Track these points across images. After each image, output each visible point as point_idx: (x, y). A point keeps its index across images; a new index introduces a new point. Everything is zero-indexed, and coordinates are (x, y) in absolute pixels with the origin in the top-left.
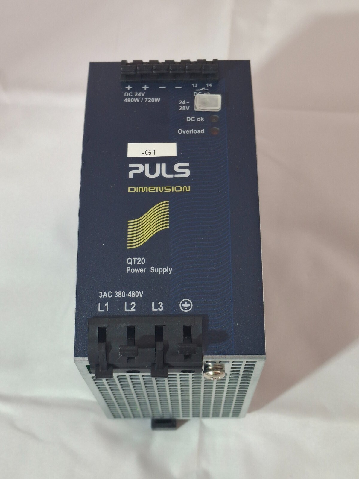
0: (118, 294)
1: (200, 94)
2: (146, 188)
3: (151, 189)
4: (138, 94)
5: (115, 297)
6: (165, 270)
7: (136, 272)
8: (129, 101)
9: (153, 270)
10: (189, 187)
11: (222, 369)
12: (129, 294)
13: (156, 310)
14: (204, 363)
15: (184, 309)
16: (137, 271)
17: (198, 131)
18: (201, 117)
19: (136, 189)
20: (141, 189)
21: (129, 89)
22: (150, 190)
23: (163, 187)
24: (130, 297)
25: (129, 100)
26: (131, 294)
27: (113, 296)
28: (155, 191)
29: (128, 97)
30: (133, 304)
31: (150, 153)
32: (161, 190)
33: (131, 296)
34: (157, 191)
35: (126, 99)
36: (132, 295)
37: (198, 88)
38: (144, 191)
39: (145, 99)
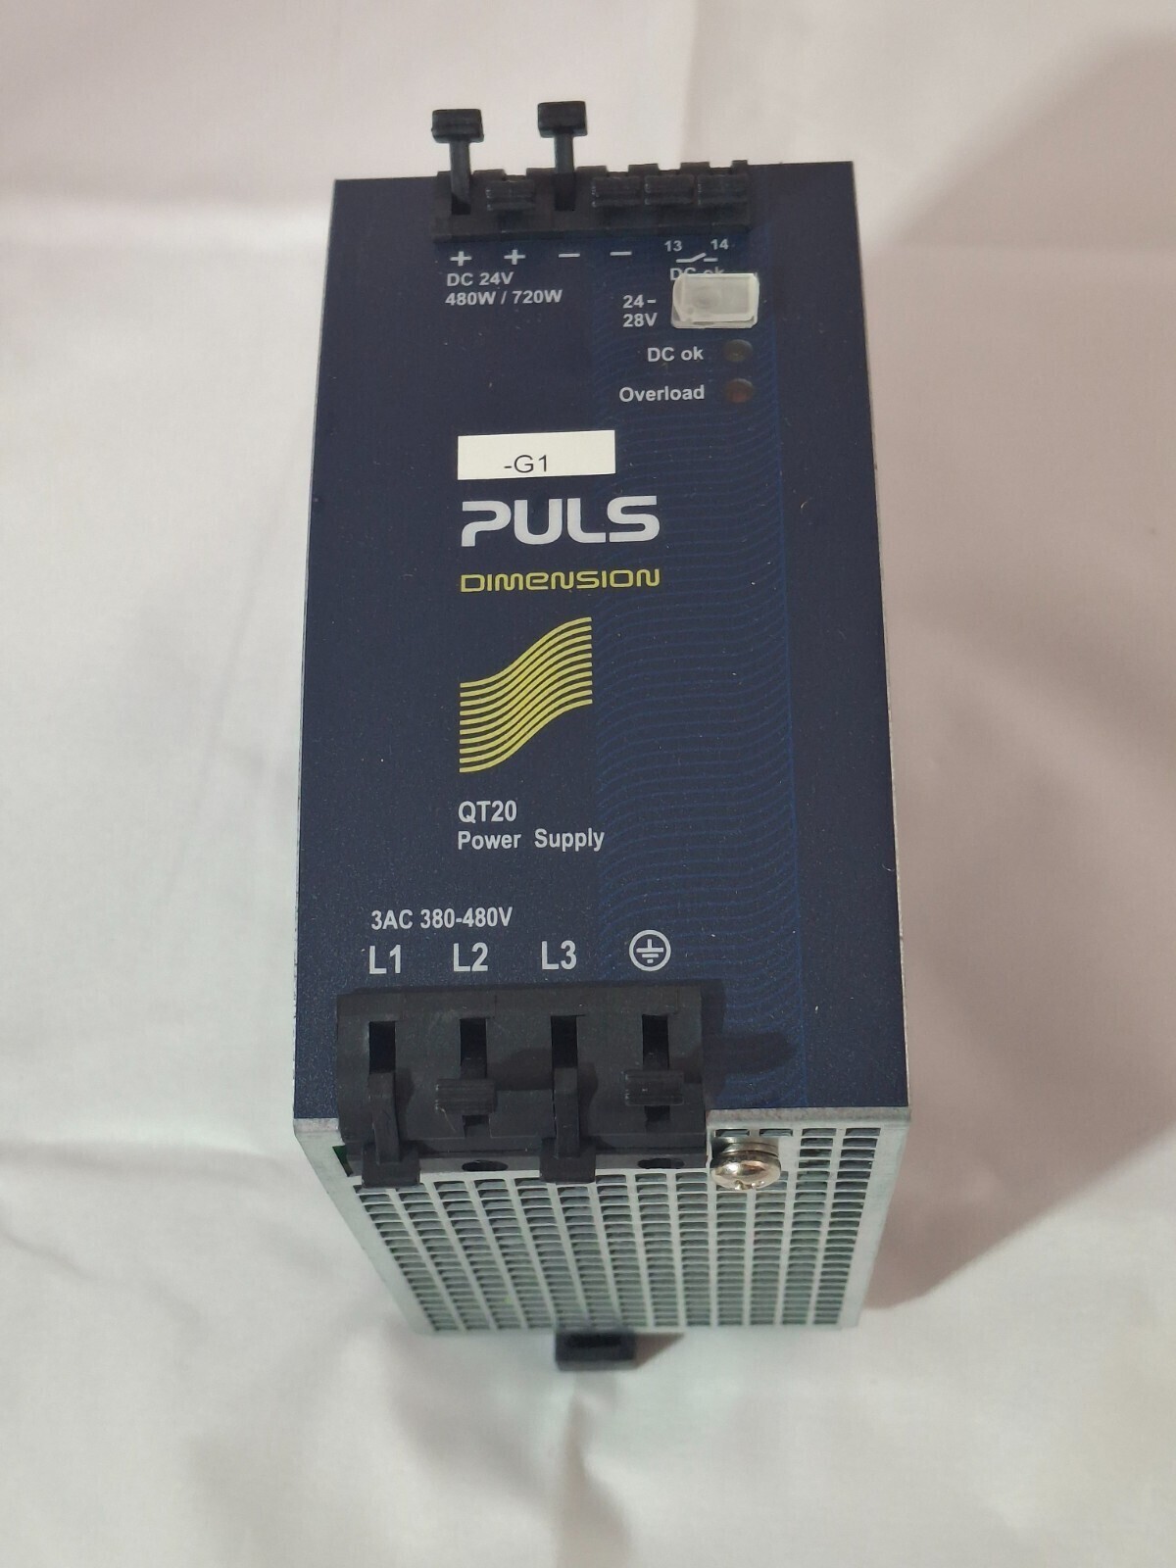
0: (431, 918)
1: (690, 272)
2: (517, 579)
3: (535, 581)
4: (490, 277)
5: (423, 925)
6: (581, 840)
7: (489, 847)
8: (461, 301)
9: (542, 839)
10: (657, 571)
11: (769, 1155)
12: (466, 917)
13: (555, 967)
14: (712, 1136)
15: (643, 961)
16: (492, 842)
17: (685, 391)
18: (695, 348)
19: (487, 583)
20: (502, 579)
21: (461, 264)
22: (532, 584)
23: (571, 574)
24: (471, 926)
25: (463, 298)
26: (474, 917)
27: (416, 926)
28: (546, 588)
29: (459, 289)
30: (480, 950)
31: (532, 465)
32: (567, 583)
33: (474, 924)
34: (553, 587)
35: (452, 295)
36: (477, 919)
37: (685, 254)
38: (512, 587)
39: (514, 292)
